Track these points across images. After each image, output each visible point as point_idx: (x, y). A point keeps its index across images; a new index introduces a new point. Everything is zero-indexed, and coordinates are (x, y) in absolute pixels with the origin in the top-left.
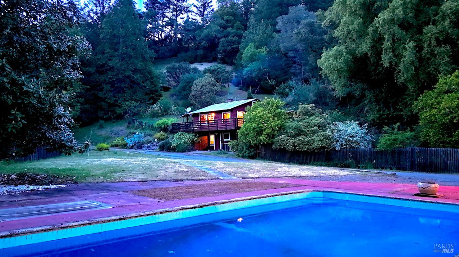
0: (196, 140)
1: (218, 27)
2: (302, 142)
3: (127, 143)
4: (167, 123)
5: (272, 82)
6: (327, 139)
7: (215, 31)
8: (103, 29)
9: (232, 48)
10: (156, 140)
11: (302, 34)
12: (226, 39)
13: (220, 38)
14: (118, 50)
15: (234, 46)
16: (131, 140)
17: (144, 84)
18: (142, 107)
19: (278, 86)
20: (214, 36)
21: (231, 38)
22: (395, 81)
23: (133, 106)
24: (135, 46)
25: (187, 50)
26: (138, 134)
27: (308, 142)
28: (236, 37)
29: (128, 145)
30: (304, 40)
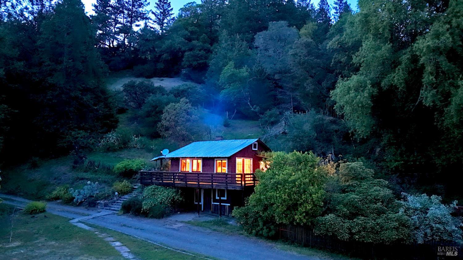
0: (178, 199)
1: (183, 39)
2: (364, 228)
3: (73, 196)
4: (131, 167)
5: (255, 108)
6: (404, 225)
7: (179, 43)
8: (40, 34)
9: (198, 63)
10: (116, 193)
11: (300, 56)
12: (192, 52)
13: (185, 51)
14: (62, 62)
15: (201, 61)
16: (79, 192)
17: (95, 108)
18: (93, 138)
19: (263, 114)
20: (178, 48)
21: (197, 52)
22: (435, 124)
23: (81, 138)
24: (86, 58)
25: (144, 61)
26: (90, 184)
27: (372, 228)
28: (202, 51)
29: (75, 200)
30: (304, 63)
